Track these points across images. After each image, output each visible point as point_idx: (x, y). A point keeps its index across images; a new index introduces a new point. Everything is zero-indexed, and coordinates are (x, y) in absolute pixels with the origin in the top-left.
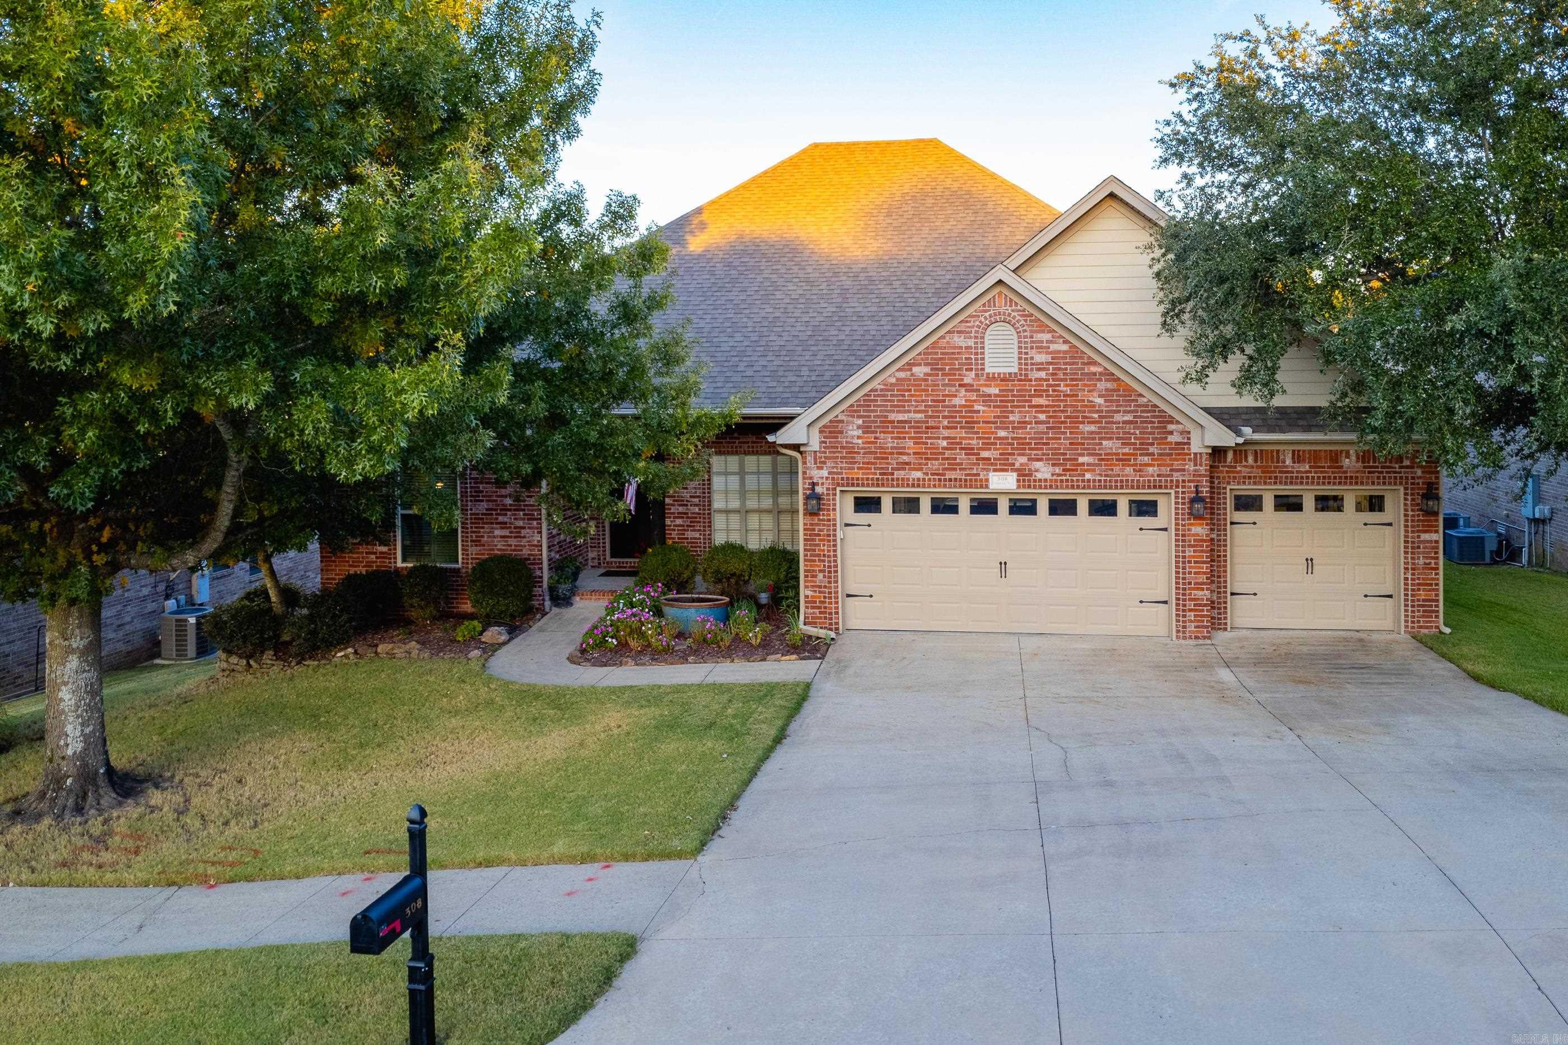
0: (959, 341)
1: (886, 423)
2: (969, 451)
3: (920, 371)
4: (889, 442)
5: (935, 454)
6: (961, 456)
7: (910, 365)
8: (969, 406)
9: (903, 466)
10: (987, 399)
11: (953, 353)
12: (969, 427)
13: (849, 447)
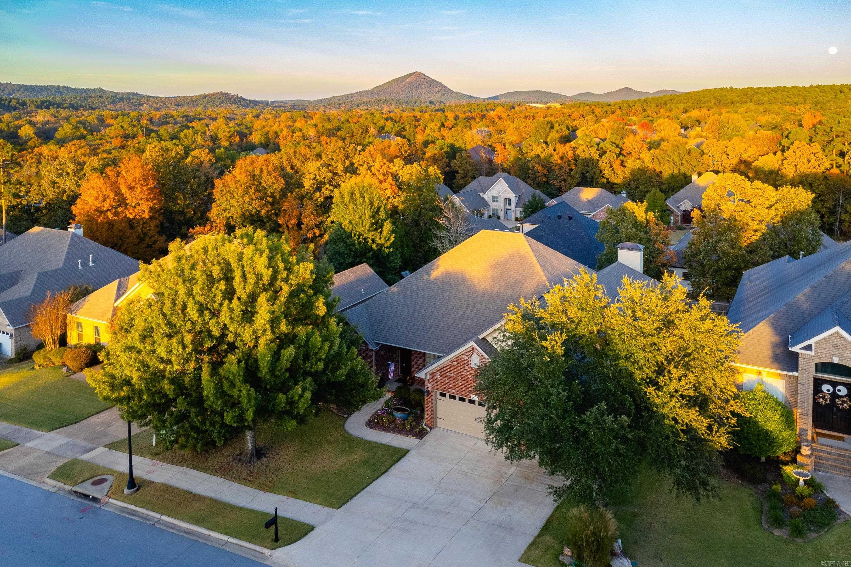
0: (465, 357)
1: (446, 376)
2: (467, 387)
3: (455, 363)
4: (446, 380)
5: (458, 386)
6: (464, 388)
7: (452, 361)
8: (466, 375)
9: (450, 388)
10: (471, 374)
11: (463, 360)
12: (467, 381)
13: (437, 380)
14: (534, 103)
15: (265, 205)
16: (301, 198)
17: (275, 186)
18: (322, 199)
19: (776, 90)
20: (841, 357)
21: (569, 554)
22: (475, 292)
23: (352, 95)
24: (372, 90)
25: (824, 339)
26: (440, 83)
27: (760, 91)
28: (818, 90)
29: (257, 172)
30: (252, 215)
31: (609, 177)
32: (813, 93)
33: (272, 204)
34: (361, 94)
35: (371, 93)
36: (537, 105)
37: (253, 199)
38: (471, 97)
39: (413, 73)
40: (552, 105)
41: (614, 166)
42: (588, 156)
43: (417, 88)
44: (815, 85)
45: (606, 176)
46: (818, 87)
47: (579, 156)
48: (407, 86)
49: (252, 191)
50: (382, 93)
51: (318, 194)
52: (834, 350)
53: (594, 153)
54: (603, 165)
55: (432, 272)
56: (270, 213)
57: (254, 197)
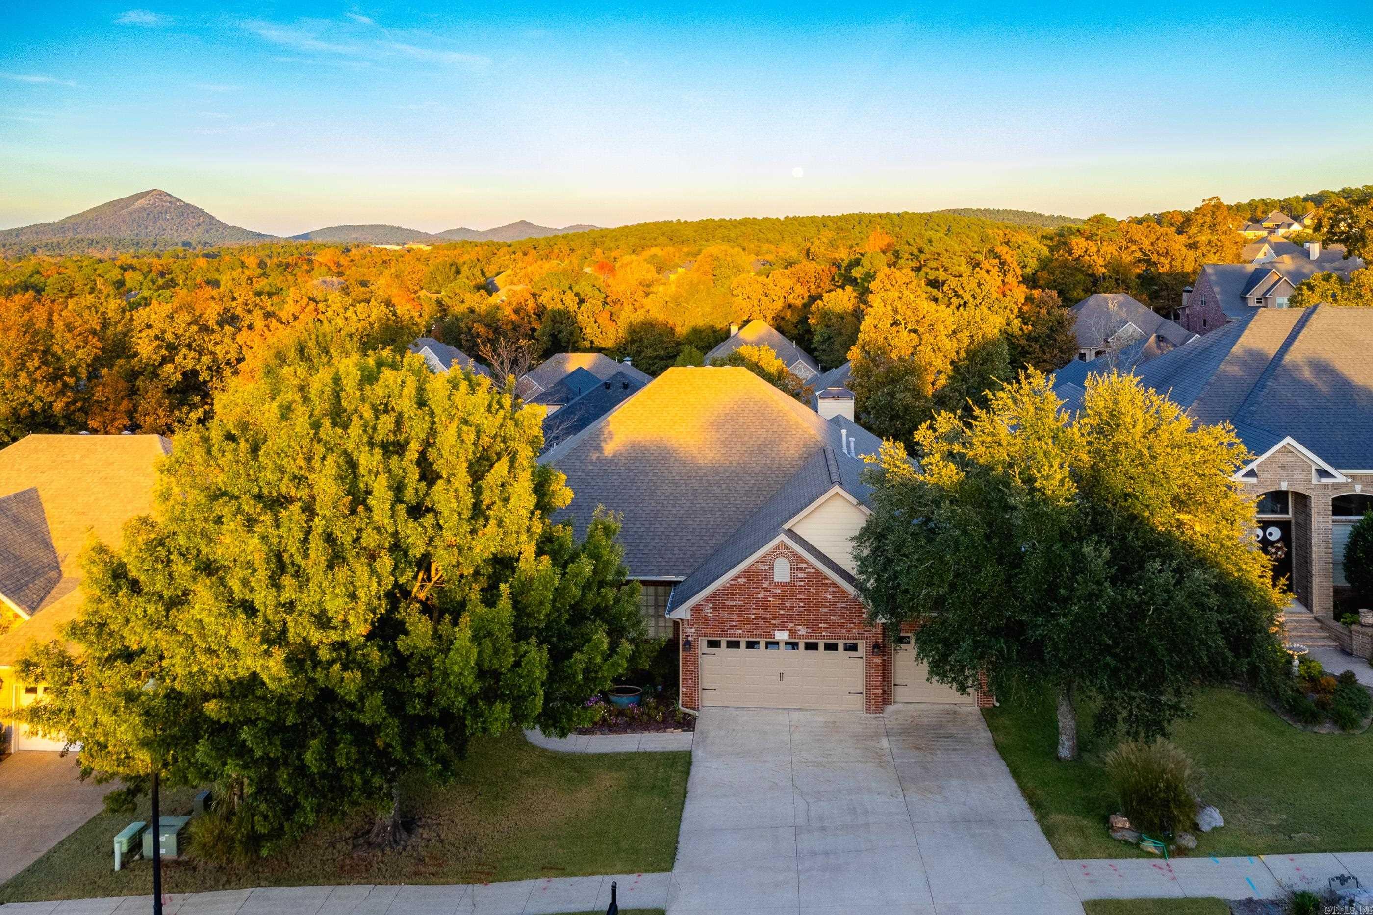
0: (762, 567)
1: (724, 607)
2: (766, 620)
3: (742, 581)
4: (725, 615)
5: (749, 621)
6: (762, 623)
7: (737, 578)
8: (765, 599)
9: (732, 627)
10: (775, 595)
11: (758, 573)
12: (766, 609)
13: (706, 618)
14: (382, 244)
15: (62, 393)
16: (133, 375)
17: (80, 354)
18: (179, 377)
19: (745, 222)
20: (1291, 481)
21: (1127, 825)
22: (700, 468)
23: (18, 232)
24: (63, 223)
25: (1268, 459)
26: (202, 211)
27: (723, 223)
28: (796, 223)
29: (41, 325)
30: (34, 413)
31: (594, 338)
32: (791, 227)
33: (76, 389)
34: (37, 229)
35: (61, 227)
36: (388, 247)
37: (35, 381)
38: (260, 235)
39: (148, 193)
40: (415, 246)
41: (600, 321)
42: (560, 306)
43: (156, 219)
44: (791, 216)
45: (589, 336)
46: (795, 218)
47: (545, 308)
48: (135, 216)
49: (34, 363)
50: (83, 227)
51: (169, 368)
52: (1281, 472)
53: (571, 303)
54: (583, 318)
55: (603, 445)
56: (72, 408)
57: (38, 375)
